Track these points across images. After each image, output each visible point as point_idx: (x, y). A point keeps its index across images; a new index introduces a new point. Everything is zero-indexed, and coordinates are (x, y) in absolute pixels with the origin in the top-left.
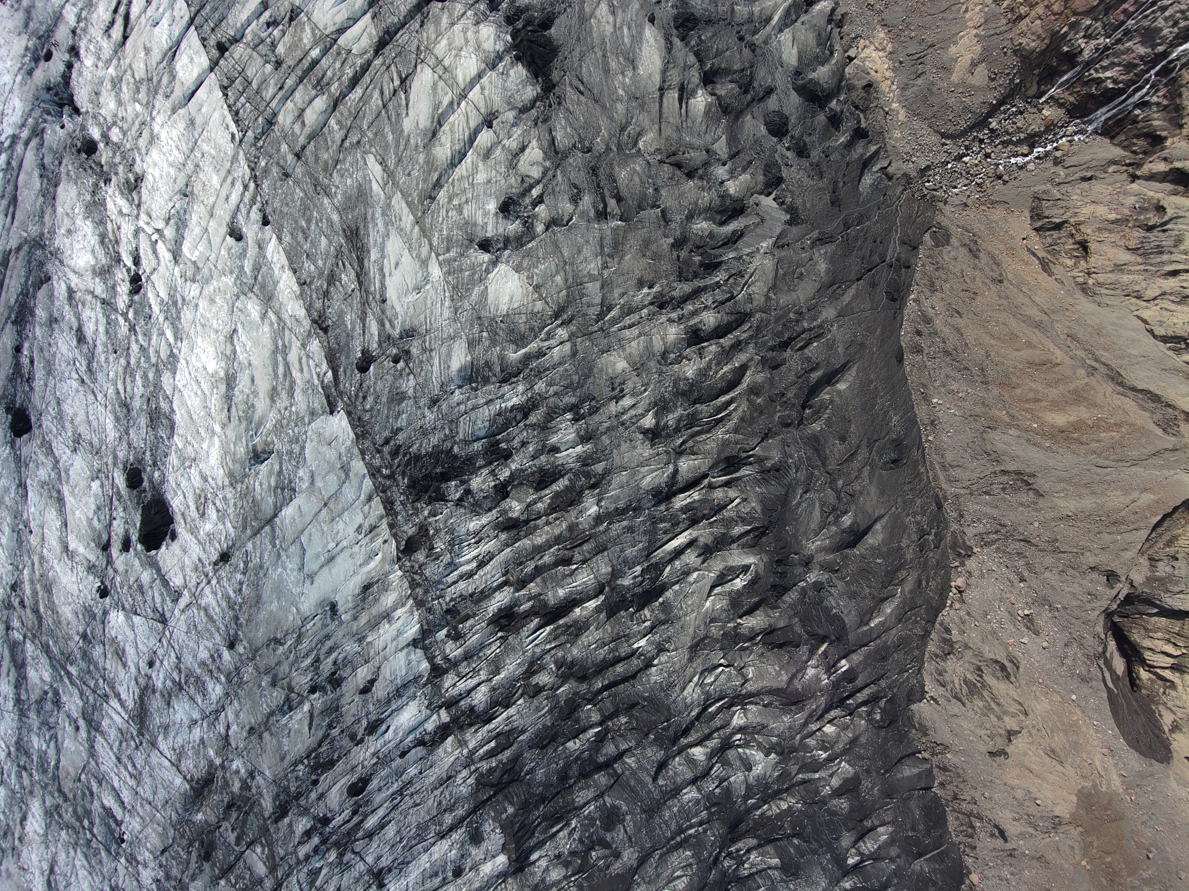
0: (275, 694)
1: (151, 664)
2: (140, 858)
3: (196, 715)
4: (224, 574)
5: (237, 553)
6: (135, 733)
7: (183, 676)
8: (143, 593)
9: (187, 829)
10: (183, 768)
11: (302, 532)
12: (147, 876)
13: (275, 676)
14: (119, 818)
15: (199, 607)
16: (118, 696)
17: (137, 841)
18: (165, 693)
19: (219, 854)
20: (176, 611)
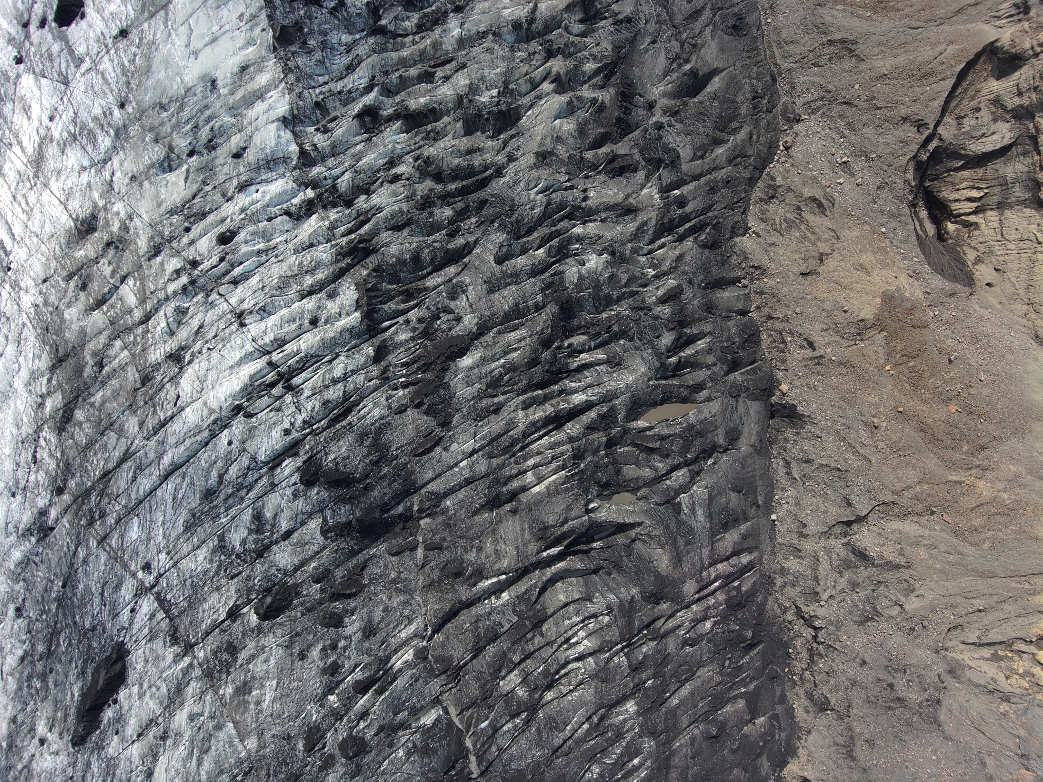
0: (156, 149)
1: (51, 119)
2: (22, 285)
3: (86, 163)
4: (121, 46)
5: (134, 31)
6: (31, 175)
7: (78, 129)
8: (51, 60)
9: (68, 262)
10: (70, 207)
11: (191, 16)
12: (27, 300)
13: (158, 134)
14: (8, 249)
15: (97, 72)
16: (20, 143)
17: (23, 269)
18: (61, 142)
19: (95, 286)
20: (78, 75)
